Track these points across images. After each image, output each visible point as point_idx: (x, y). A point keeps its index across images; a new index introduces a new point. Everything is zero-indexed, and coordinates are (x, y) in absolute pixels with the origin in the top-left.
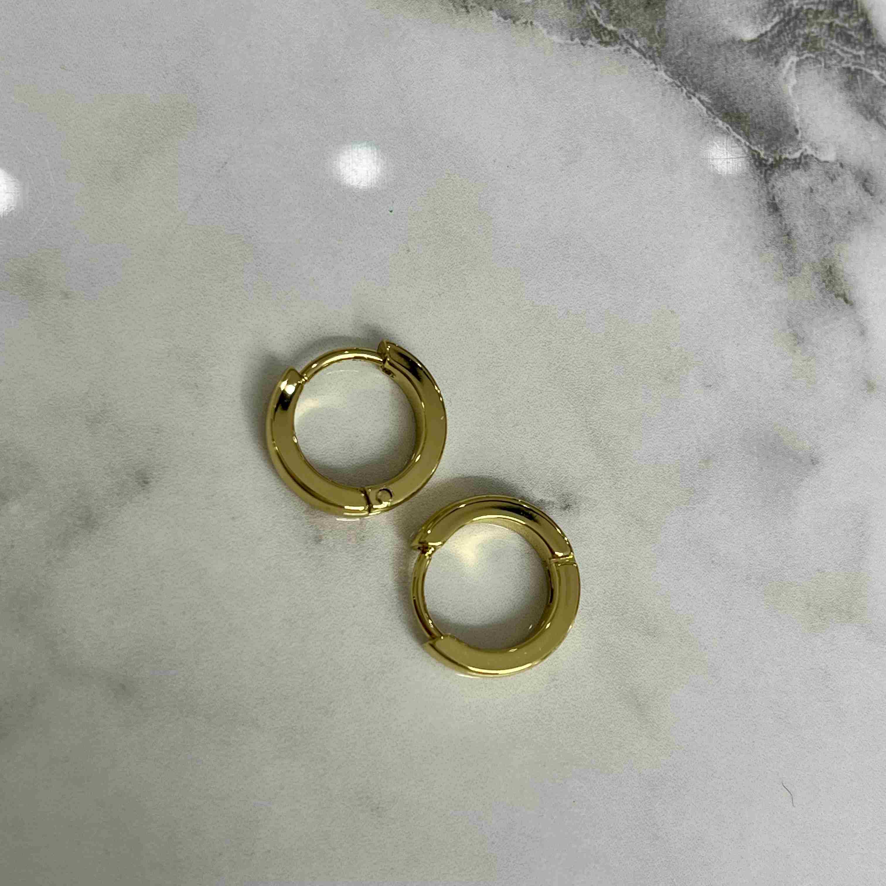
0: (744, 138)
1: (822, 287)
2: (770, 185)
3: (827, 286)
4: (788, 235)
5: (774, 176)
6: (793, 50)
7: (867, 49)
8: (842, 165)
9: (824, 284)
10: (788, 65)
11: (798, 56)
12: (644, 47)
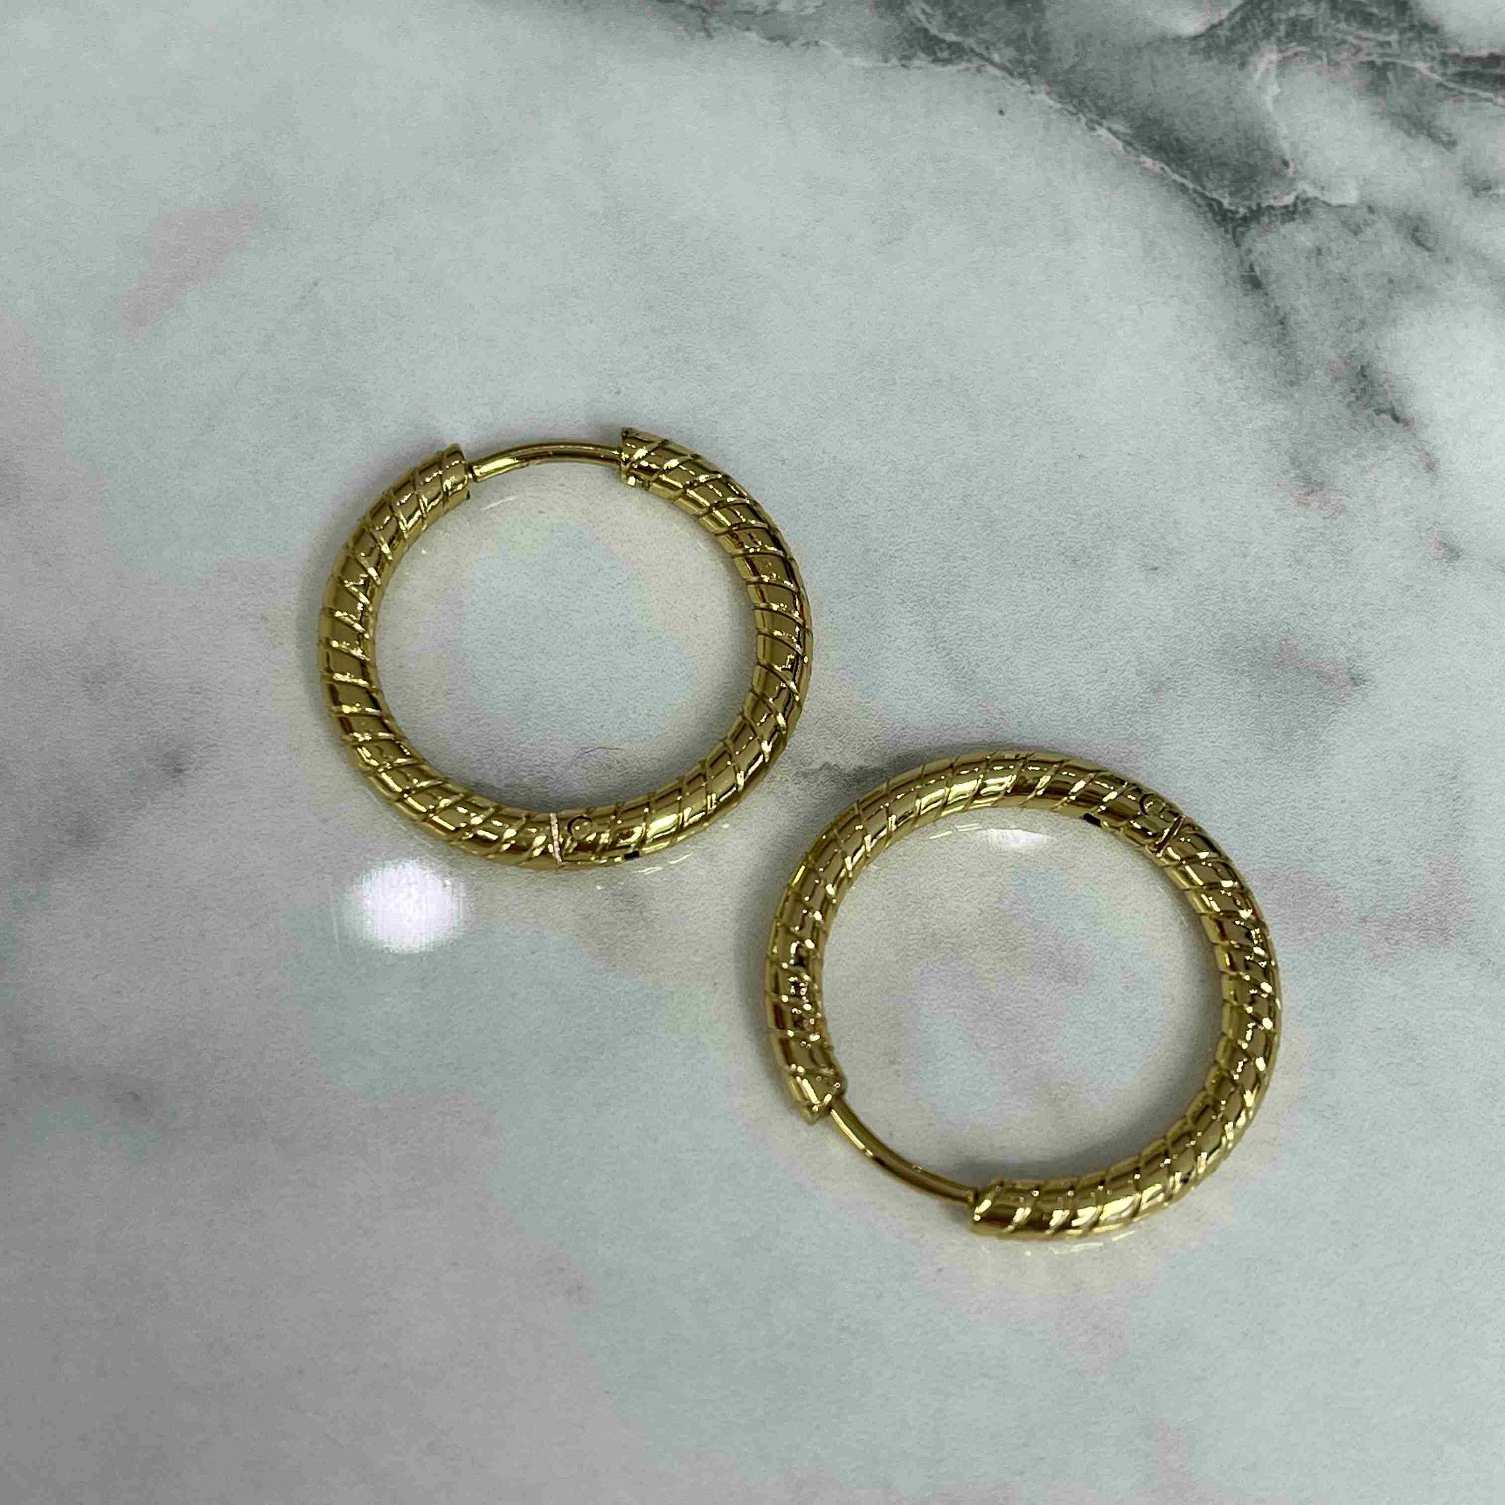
0: (1192, 182)
1: (1348, 400)
2: (1243, 248)
3: (1357, 398)
4: (1282, 323)
5: (1249, 235)
6: (1270, 44)
7: (1402, 32)
8: (1371, 209)
9: (1353, 394)
10: (1262, 67)
11: (1281, 51)
12: (1010, 61)
